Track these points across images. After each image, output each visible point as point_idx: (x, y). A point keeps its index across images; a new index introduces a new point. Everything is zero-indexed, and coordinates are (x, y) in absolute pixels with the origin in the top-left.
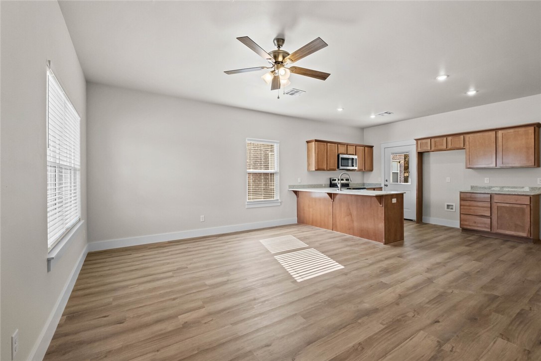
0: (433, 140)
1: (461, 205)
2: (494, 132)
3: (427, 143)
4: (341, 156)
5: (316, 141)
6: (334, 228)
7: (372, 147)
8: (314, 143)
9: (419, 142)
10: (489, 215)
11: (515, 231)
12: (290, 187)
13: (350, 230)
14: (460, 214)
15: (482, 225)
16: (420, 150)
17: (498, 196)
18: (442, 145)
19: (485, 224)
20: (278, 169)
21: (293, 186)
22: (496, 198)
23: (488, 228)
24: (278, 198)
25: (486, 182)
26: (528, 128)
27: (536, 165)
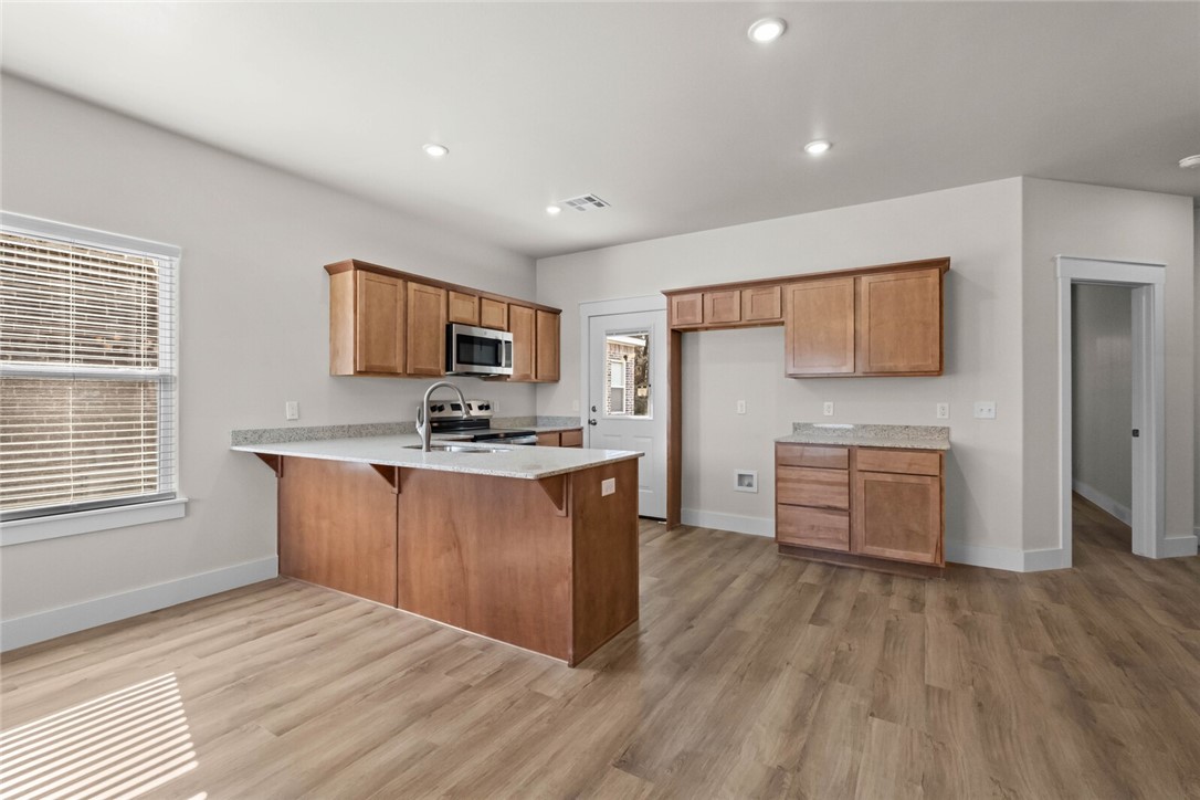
0: (708, 297)
1: (777, 480)
2: (850, 280)
3: (693, 304)
5: (359, 266)
6: (402, 596)
7: (556, 312)
8: (350, 274)
9: (675, 299)
10: (846, 505)
11: (906, 549)
12: (240, 437)
13: (456, 608)
14: (777, 503)
15: (826, 533)
16: (676, 323)
17: (865, 453)
18: (731, 310)
19: (837, 530)
20: (175, 364)
21: (258, 436)
22: (862, 460)
23: (840, 542)
24: (175, 487)
25: (826, 413)
26: (926, 272)
27: (940, 372)
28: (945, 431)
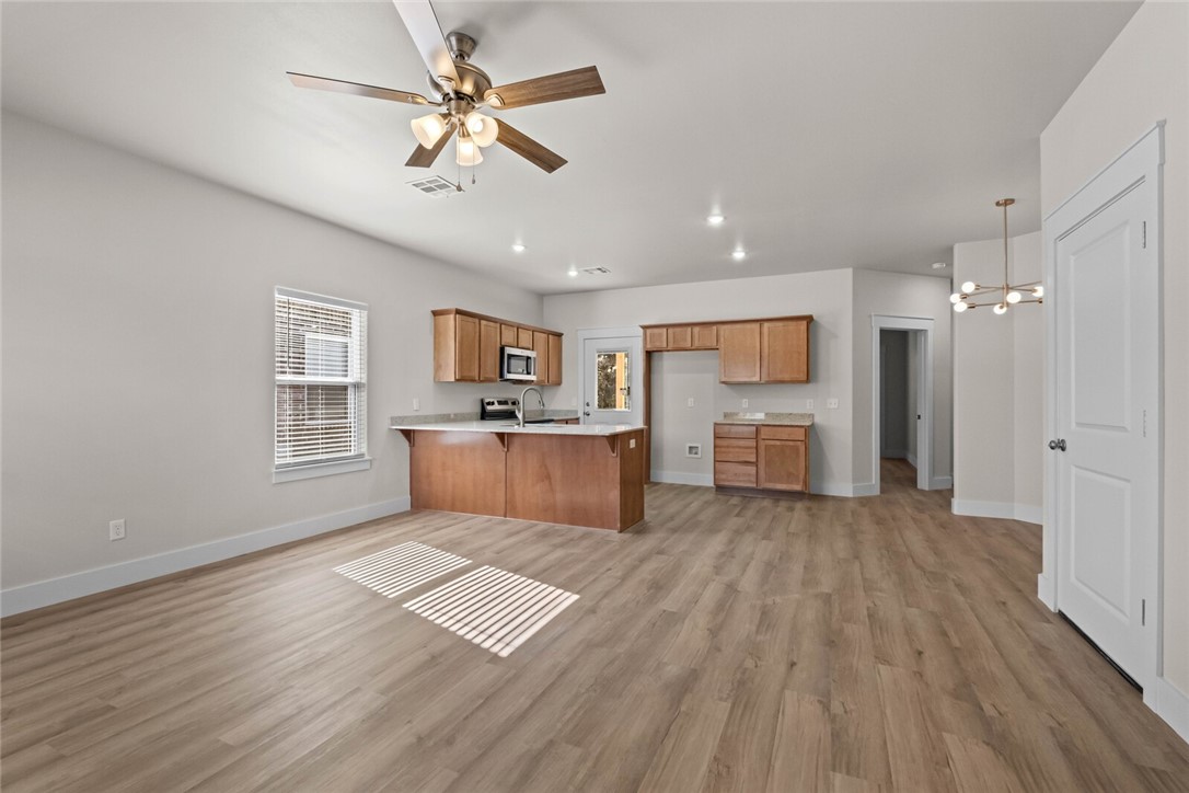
0: (670, 330)
1: (715, 447)
2: (758, 325)
3: (660, 335)
4: (509, 351)
5: (458, 312)
6: (510, 510)
7: (559, 335)
8: (452, 316)
9: (649, 331)
10: (754, 460)
11: (788, 483)
12: (394, 420)
14: (715, 461)
15: (742, 476)
16: (649, 347)
17: (767, 429)
18: (685, 340)
19: (749, 475)
20: (364, 376)
21: (402, 420)
22: (764, 433)
23: (751, 482)
24: (364, 450)
25: (744, 406)
26: (800, 322)
27: (808, 380)
28: (812, 416)
